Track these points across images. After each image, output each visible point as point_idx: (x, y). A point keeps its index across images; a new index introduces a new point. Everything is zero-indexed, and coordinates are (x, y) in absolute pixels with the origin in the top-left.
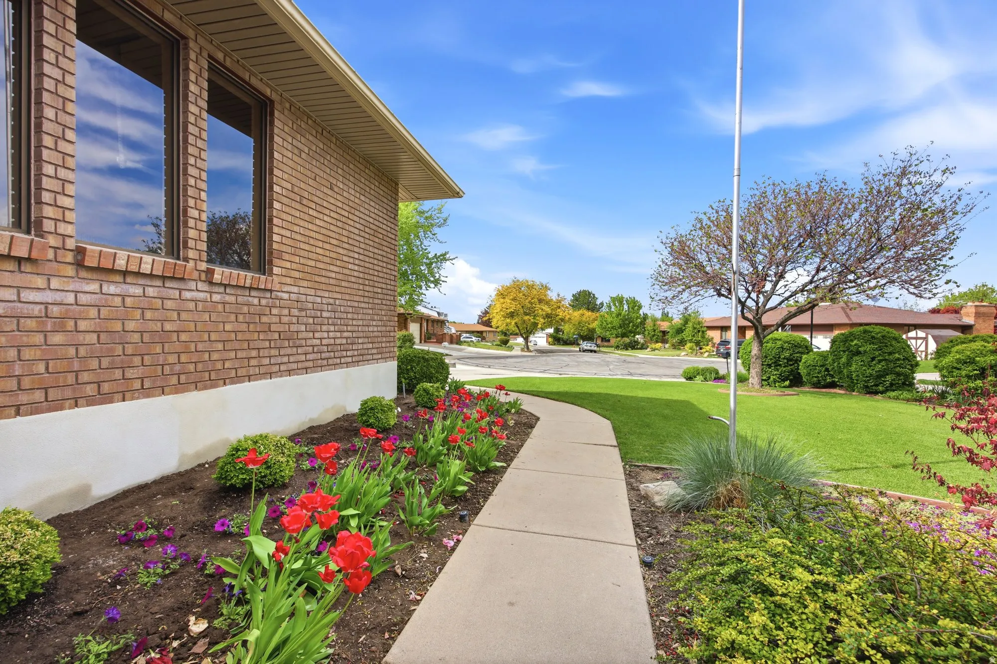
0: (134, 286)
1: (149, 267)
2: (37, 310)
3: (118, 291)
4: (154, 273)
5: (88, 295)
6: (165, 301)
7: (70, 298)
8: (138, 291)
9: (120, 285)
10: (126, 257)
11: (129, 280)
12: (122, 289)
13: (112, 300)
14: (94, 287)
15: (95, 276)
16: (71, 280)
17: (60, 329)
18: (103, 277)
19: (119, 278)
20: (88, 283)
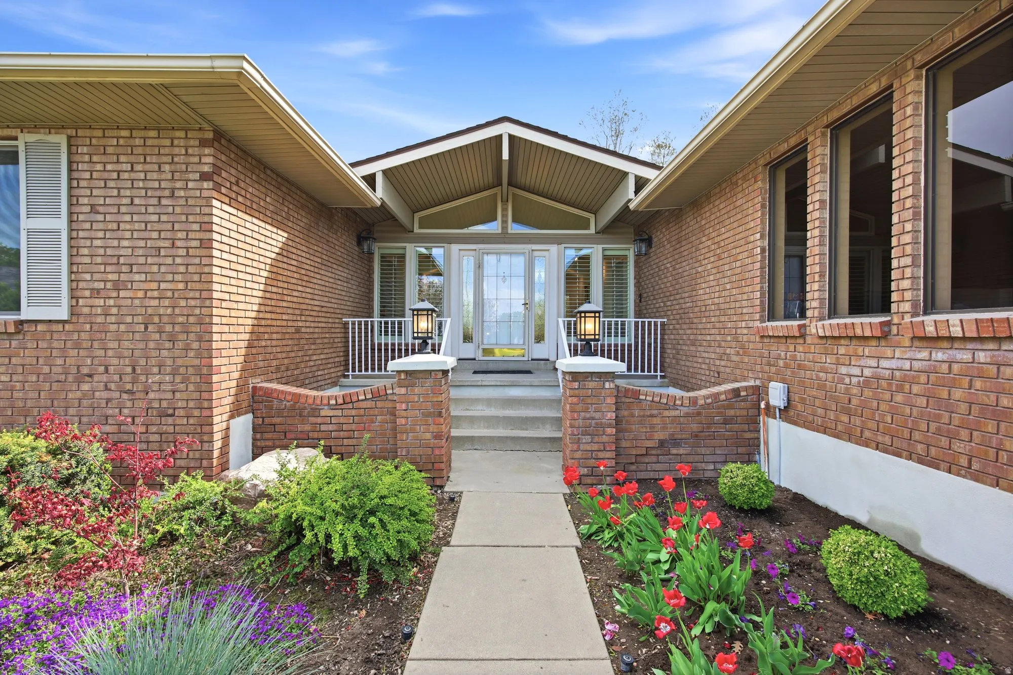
0: (961, 352)
1: (959, 329)
2: (887, 373)
3: (945, 357)
4: (967, 335)
5: (919, 362)
6: (1002, 368)
7: (907, 365)
8: (966, 356)
9: (947, 351)
10: (933, 323)
11: (956, 345)
12: (950, 355)
13: (940, 366)
14: (924, 354)
15: (925, 344)
16: (908, 349)
17: (900, 389)
18: (931, 344)
19: (945, 344)
20: (920, 352)
